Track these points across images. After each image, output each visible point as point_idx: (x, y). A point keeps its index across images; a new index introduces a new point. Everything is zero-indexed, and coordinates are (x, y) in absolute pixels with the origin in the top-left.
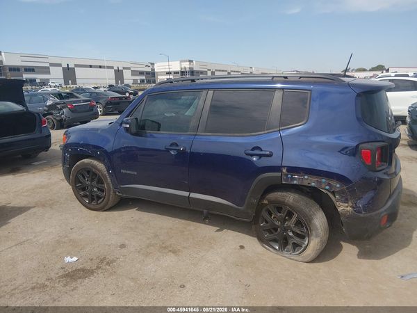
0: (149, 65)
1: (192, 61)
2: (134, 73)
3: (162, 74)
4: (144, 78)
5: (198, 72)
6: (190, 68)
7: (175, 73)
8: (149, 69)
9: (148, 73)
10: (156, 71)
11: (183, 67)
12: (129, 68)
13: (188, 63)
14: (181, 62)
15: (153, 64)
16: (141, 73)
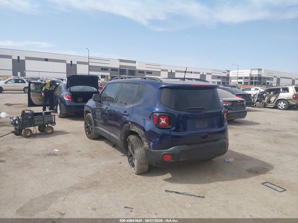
0: (226, 72)
1: (261, 70)
2: (213, 77)
3: (234, 78)
4: (220, 80)
5: (265, 78)
6: (258, 75)
7: (246, 78)
8: (225, 75)
9: (224, 78)
10: (230, 76)
11: (252, 73)
12: (210, 74)
13: (257, 71)
14: (252, 70)
15: (229, 71)
16: (219, 77)
